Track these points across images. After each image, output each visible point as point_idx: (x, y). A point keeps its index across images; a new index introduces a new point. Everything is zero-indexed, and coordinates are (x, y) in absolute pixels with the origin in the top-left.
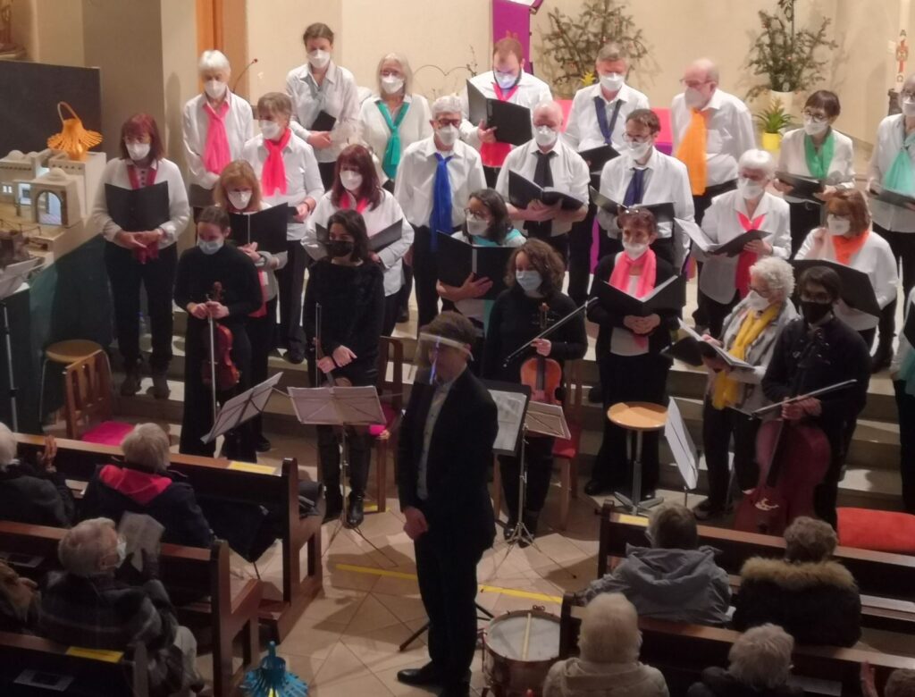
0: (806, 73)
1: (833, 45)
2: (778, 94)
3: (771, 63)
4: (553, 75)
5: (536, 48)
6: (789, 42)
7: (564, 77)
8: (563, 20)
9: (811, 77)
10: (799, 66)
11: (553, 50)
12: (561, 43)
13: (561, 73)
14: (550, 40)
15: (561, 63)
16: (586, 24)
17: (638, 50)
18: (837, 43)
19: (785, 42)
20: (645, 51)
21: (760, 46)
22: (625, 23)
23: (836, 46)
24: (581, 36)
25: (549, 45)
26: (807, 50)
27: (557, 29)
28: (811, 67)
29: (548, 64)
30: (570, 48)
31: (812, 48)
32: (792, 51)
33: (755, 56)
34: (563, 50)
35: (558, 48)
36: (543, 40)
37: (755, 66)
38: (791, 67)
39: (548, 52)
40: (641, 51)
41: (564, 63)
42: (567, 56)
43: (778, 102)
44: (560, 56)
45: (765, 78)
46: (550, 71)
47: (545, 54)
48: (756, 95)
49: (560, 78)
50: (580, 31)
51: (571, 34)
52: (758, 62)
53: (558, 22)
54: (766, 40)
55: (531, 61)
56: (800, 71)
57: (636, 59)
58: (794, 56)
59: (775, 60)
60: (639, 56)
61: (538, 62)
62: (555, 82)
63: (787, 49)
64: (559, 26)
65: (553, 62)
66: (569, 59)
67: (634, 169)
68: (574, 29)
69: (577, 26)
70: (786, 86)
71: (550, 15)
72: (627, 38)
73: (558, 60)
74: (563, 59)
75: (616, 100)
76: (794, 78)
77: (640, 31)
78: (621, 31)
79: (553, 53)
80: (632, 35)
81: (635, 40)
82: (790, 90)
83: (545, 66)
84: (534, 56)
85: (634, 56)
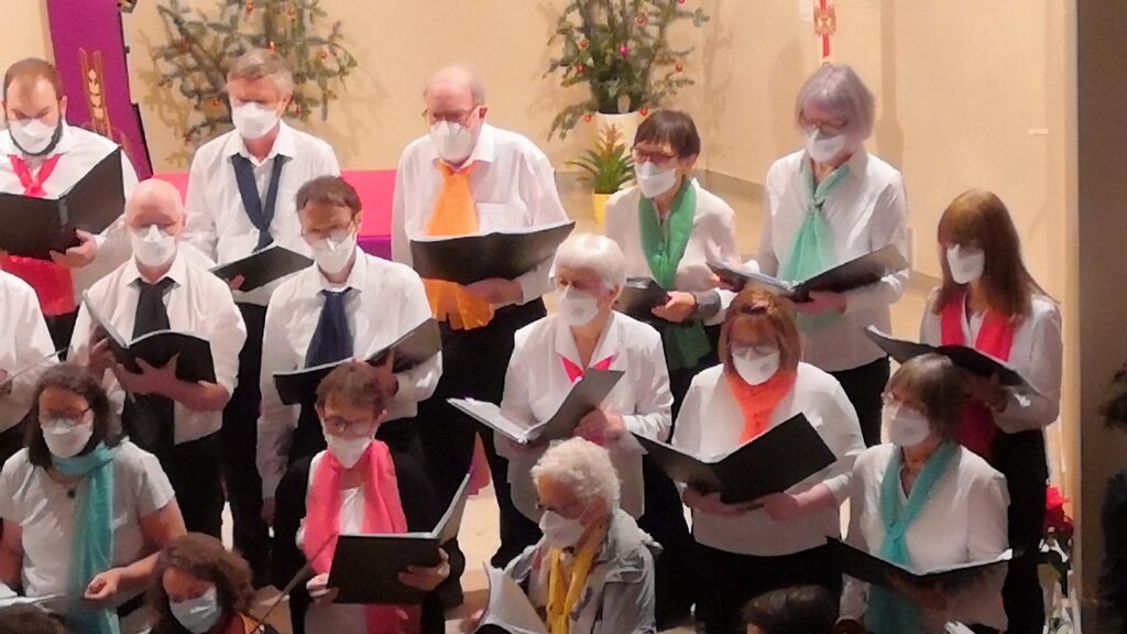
0: (657, 74)
1: (700, 17)
2: (610, 119)
3: (590, 61)
4: (183, 122)
5: (143, 75)
6: (620, 19)
7: (203, 125)
8: (188, 18)
9: (668, 81)
10: (643, 63)
11: (175, 75)
12: (191, 61)
13: (197, 118)
14: (168, 57)
15: (194, 101)
16: (234, 20)
17: (339, 61)
18: (705, 13)
19: (611, 20)
20: (352, 63)
21: (566, 32)
22: (307, 12)
23: (706, 19)
24: (227, 43)
25: (167, 68)
26: (653, 30)
27: (177, 36)
28: (663, 62)
29: (170, 103)
30: (207, 70)
31: (662, 27)
32: (626, 37)
33: (559, 51)
34: (197, 75)
35: (184, 72)
36: (155, 58)
37: (562, 70)
38: (627, 65)
39: (165, 81)
40: (344, 63)
41: (200, 100)
42: (206, 85)
43: (612, 134)
44: (192, 86)
45: (583, 92)
46: (174, 116)
47: (161, 85)
48: (571, 125)
49: (194, 129)
50: (223, 36)
51: (207, 43)
52: (564, 63)
53: (178, 21)
54: (575, 19)
55: (133, 101)
56: (646, 73)
57: (339, 77)
58: (631, 44)
59: (598, 56)
60: (343, 71)
61: (148, 100)
62: (188, 137)
63: (618, 33)
64: (182, 30)
65: (179, 98)
66: (209, 91)
67: (324, 292)
68: (212, 32)
69: (217, 27)
70: (624, 102)
71: (162, 10)
72: (318, 41)
73: (188, 94)
74: (198, 93)
75: (272, 155)
76: (636, 86)
77: (338, 24)
78: (302, 28)
79: (177, 82)
80: (324, 34)
81: (331, 42)
82: (631, 111)
83: (165, 108)
84: (138, 92)
85: (330, 74)
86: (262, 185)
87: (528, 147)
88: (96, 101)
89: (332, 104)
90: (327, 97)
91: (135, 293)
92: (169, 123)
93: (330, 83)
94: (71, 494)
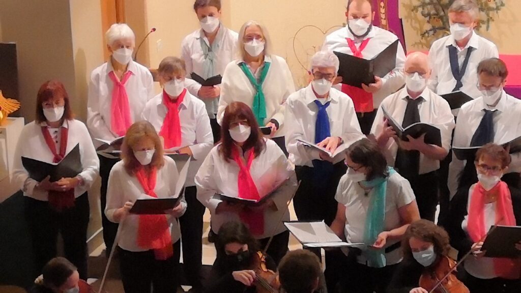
4: (421, 28)
5: (404, 5)
7: (431, 30)
11: (420, 6)
13: (428, 27)
15: (427, 18)
17: (496, 3)
20: (502, 5)
25: (415, 2)
29: (416, 19)
30: (435, 5)
34: (429, 7)
35: (424, 5)
39: (415, 9)
40: (499, 4)
41: (430, 18)
42: (433, 12)
44: (426, 12)
46: (417, 26)
47: (413, 11)
49: (427, 32)
55: (400, 17)
57: (495, 11)
60: (498, 9)
61: (406, 17)
62: (423, 35)
65: (420, 17)
66: (435, 15)
67: (485, 110)
73: (425, 15)
74: (429, 15)
75: (467, 47)
79: (420, 9)
83: (413, 21)
84: (402, 13)
85: (492, 9)
86: (461, 60)
88: (383, 16)
89: (492, 24)
90: (489, 20)
91: (405, 103)
92: (415, 28)
93: (491, 13)
94: (366, 194)
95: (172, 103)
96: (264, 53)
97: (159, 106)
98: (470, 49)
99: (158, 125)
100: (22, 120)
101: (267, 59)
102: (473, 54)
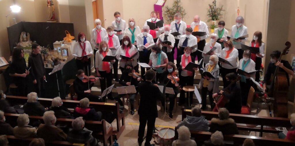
0: (219, 16)
1: (224, 10)
2: (214, 21)
3: (212, 15)
5: (163, 14)
6: (215, 10)
8: (169, 8)
9: (220, 17)
10: (217, 15)
12: (169, 13)
13: (169, 19)
14: (166, 12)
16: (173, 9)
18: (225, 10)
19: (214, 10)
20: (186, 14)
21: (209, 11)
22: (181, 8)
23: (225, 11)
24: (173, 11)
25: (166, 13)
26: (219, 12)
27: (167, 10)
28: (220, 15)
29: (166, 17)
31: (220, 11)
32: (216, 12)
33: (208, 13)
35: (168, 14)
36: (165, 12)
37: (208, 16)
38: (216, 15)
39: (166, 15)
42: (170, 15)
43: (214, 23)
45: (211, 18)
48: (209, 22)
50: (172, 10)
51: (170, 11)
52: (209, 15)
53: (168, 8)
54: (210, 10)
56: (218, 16)
58: (216, 13)
59: (213, 14)
60: (185, 15)
62: (168, 21)
63: (215, 12)
64: (168, 9)
65: (167, 16)
68: (171, 10)
69: (172, 9)
70: (215, 19)
71: (166, 7)
72: (182, 11)
73: (168, 16)
74: (169, 16)
76: (217, 18)
77: (184, 10)
78: (181, 10)
79: (167, 15)
80: (183, 11)
81: (184, 11)
82: (216, 20)
84: (163, 16)
85: (183, 15)
86: (178, 26)
87: (205, 23)
88: (159, 17)
90: (183, 17)
91: (164, 36)
92: (166, 19)
93: (183, 16)
94: (156, 57)
95: (110, 37)
96: (134, 25)
97: (107, 38)
98: (180, 24)
99: (107, 42)
100: (75, 41)
101: (135, 27)
102: (181, 25)
